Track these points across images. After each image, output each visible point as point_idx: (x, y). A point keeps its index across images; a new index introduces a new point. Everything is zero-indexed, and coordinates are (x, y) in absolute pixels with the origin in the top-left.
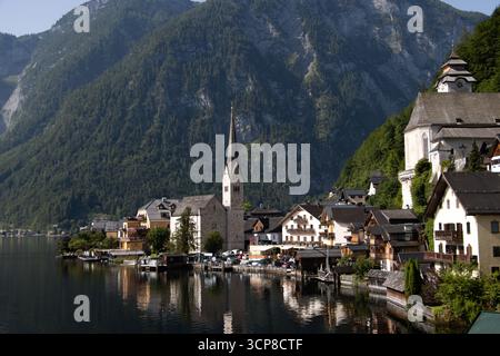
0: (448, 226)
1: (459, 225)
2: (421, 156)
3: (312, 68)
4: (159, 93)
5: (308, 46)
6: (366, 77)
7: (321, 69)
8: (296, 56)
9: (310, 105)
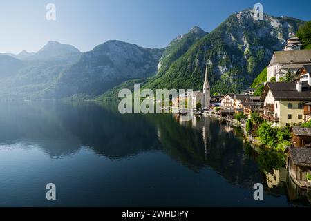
0: (269, 104)
1: (273, 104)
2: (273, 76)
3: (247, 49)
4: (196, 61)
5: (246, 42)
6: (267, 50)
7: (250, 49)
8: (241, 45)
9: (245, 61)
